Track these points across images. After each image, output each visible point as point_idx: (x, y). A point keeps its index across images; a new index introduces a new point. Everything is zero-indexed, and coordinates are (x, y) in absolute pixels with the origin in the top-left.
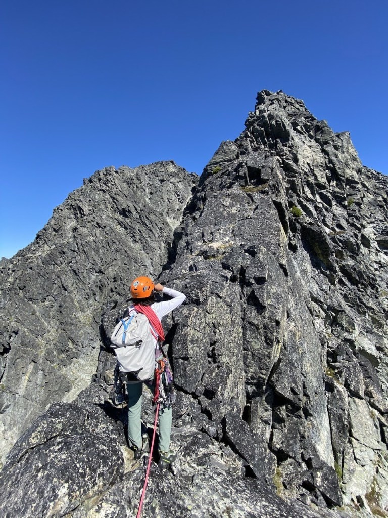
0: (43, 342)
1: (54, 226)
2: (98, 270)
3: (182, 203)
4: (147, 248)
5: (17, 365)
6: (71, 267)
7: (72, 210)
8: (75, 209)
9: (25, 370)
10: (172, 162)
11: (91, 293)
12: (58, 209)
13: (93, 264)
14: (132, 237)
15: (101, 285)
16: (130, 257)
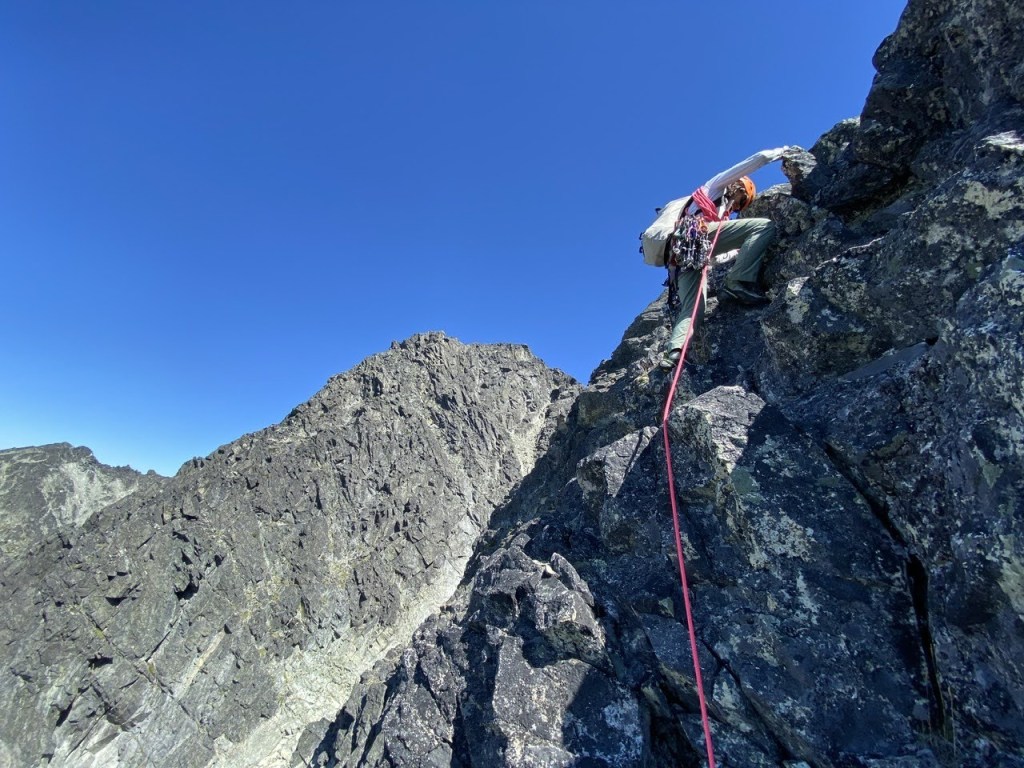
0: (253, 596)
1: (325, 402)
2: (381, 485)
3: (532, 410)
4: (470, 464)
5: (195, 628)
6: (338, 470)
7: (362, 383)
8: (368, 382)
9: (204, 644)
10: (525, 347)
11: (358, 525)
12: (339, 377)
13: (376, 472)
14: (448, 442)
15: (382, 512)
16: (441, 472)
